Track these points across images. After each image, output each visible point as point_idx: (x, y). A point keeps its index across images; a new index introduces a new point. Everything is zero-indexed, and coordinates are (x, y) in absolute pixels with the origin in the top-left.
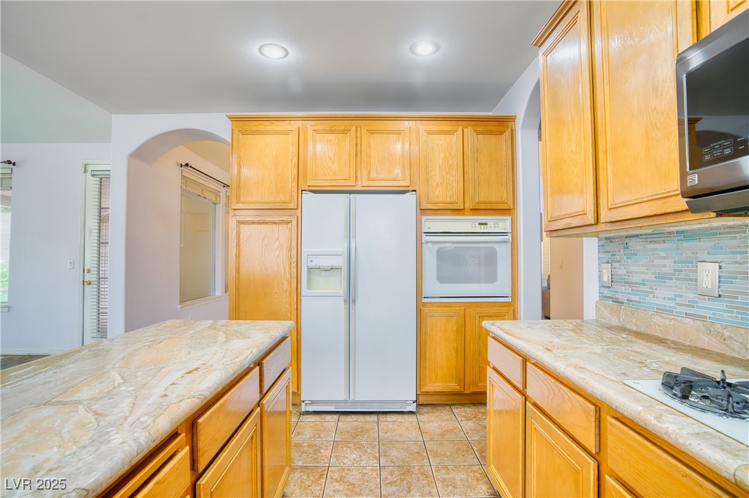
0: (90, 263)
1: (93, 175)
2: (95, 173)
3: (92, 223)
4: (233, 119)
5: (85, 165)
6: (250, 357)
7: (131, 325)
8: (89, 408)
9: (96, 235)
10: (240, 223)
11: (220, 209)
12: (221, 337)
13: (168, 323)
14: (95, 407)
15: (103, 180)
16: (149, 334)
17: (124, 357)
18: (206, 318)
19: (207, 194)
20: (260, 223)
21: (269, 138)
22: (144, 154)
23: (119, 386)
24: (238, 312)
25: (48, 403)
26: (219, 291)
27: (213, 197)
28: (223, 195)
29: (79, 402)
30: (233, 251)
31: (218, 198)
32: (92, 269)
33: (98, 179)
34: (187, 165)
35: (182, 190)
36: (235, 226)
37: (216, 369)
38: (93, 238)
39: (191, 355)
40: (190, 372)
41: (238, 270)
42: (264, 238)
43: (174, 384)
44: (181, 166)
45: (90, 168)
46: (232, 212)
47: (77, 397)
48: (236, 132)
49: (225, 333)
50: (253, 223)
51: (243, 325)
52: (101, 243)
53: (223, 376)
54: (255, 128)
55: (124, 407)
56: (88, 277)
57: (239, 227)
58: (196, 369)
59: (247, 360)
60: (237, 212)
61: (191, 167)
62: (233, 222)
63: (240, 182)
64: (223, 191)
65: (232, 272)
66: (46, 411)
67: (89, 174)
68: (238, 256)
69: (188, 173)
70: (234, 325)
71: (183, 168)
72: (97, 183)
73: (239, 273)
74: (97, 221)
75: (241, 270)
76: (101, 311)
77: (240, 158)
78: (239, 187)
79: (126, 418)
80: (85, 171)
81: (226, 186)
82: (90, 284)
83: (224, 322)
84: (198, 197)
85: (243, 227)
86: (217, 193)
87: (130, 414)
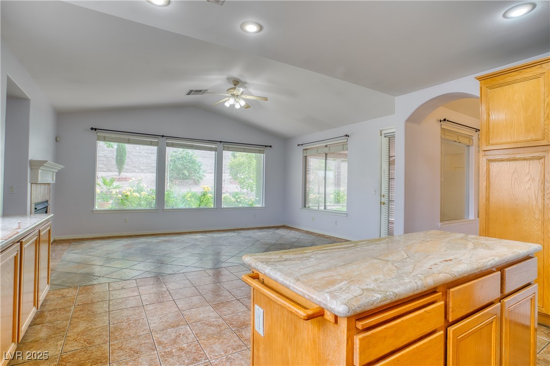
0: (384, 191)
1: (385, 137)
2: (386, 135)
3: (385, 166)
4: (480, 79)
5: (381, 131)
6: (492, 261)
7: (408, 229)
8: (393, 264)
9: (387, 173)
10: (489, 161)
11: (473, 149)
12: (470, 245)
13: (433, 232)
14: (396, 265)
15: (391, 138)
16: (420, 236)
17: (407, 246)
18: (460, 232)
19: (462, 140)
20: (509, 160)
21: (517, 86)
22: (415, 119)
23: (406, 258)
24: (487, 231)
25: (375, 258)
26: (472, 216)
27: (466, 141)
28: (475, 138)
29: (388, 261)
30: (483, 184)
31: (471, 142)
32: (385, 195)
33: (387, 139)
34: (445, 120)
35: (441, 139)
36: (485, 164)
37: (464, 263)
38: (386, 175)
39: (447, 252)
40: (446, 261)
41: (488, 199)
42: (514, 173)
43: (436, 264)
44: (441, 121)
45: (383, 132)
46: (482, 153)
47: (388, 259)
48: (484, 88)
49: (473, 243)
50: (502, 160)
51: (491, 241)
52: (390, 179)
53: (469, 268)
54: (502, 81)
55: (410, 268)
56: (383, 200)
57: (489, 165)
58: (451, 260)
59: (489, 263)
60: (486, 152)
61: (448, 121)
62: (483, 161)
63: (489, 128)
64: (475, 135)
65: (483, 201)
66: (375, 261)
67: (383, 136)
68: (488, 187)
69: (446, 125)
70: (483, 240)
71: (442, 123)
72: (387, 141)
73: (489, 202)
74: (388, 165)
75: (491, 199)
76: (390, 221)
77: (489, 108)
78: (488, 132)
79: (411, 273)
80: (381, 135)
81: (477, 130)
82: (384, 204)
83: (473, 236)
84: (455, 143)
85: (492, 164)
86: (470, 138)
87: (413, 271)
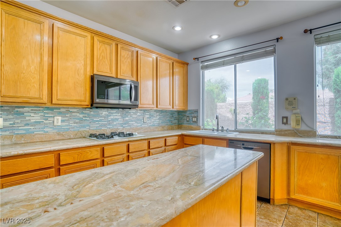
23: (180, 158)
47: (191, 157)
